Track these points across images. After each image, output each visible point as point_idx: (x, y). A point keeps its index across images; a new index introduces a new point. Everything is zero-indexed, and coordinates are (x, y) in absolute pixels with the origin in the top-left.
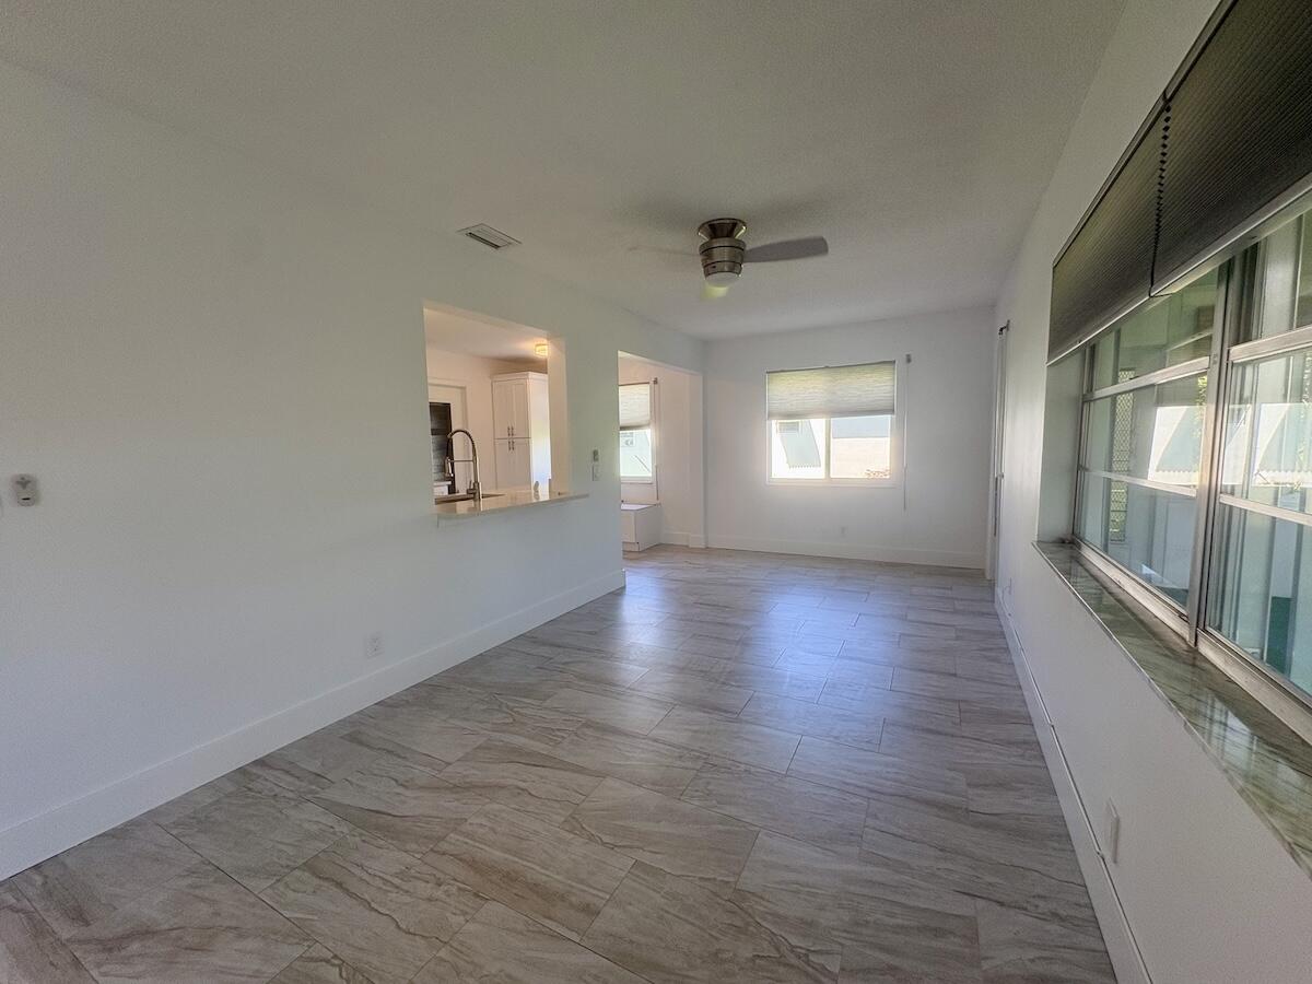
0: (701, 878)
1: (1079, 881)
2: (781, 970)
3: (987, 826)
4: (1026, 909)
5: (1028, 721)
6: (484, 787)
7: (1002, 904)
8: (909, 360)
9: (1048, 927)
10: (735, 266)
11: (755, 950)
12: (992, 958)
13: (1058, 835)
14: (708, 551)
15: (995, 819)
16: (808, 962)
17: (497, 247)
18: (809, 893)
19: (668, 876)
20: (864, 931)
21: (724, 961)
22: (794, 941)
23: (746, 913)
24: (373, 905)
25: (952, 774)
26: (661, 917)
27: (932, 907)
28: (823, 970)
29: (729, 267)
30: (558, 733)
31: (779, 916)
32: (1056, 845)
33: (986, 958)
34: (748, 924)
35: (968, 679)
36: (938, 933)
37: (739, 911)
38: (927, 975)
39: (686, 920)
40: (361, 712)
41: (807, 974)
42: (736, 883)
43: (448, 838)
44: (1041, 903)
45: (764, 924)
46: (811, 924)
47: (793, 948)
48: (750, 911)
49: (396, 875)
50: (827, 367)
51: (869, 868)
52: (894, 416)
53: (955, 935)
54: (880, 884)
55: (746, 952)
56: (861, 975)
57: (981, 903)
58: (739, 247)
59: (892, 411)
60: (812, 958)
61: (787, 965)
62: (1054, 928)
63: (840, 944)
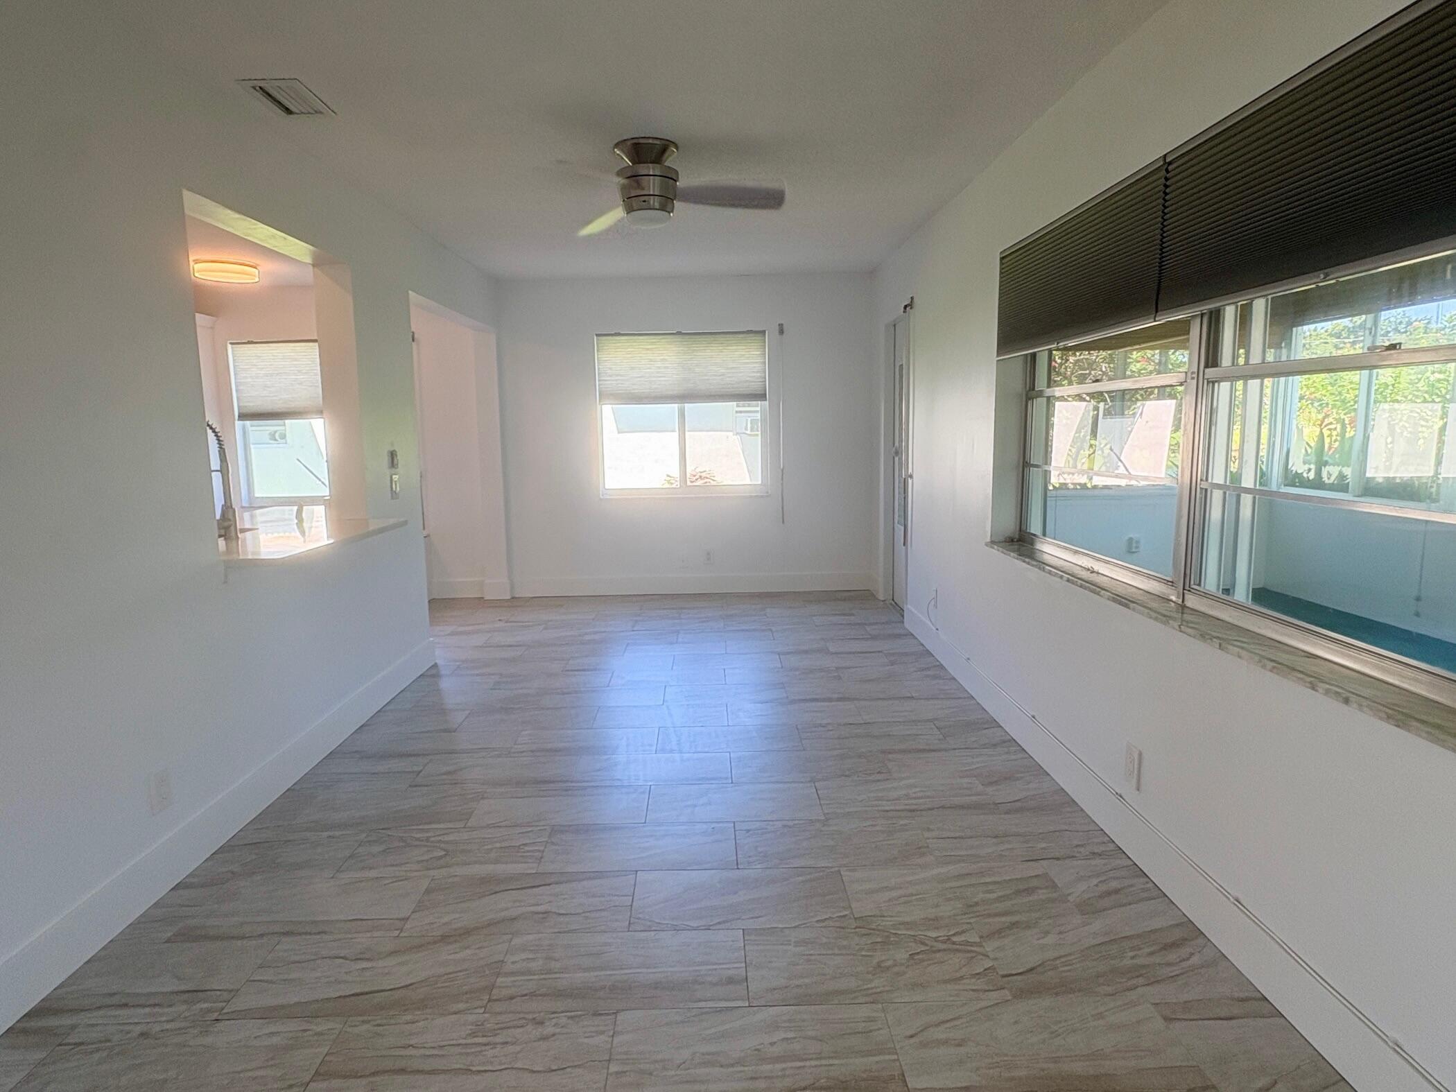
0: (818, 921)
1: (1097, 828)
2: (938, 955)
3: (1017, 811)
4: (1073, 857)
5: (994, 724)
6: (489, 925)
7: (1058, 859)
8: (781, 332)
9: (1093, 862)
10: (666, 204)
11: (907, 951)
12: (1072, 893)
13: (1064, 803)
14: (514, 602)
15: (1019, 804)
16: (954, 943)
17: (288, 111)
18: (917, 900)
19: (785, 930)
20: (978, 908)
21: (888, 968)
22: (934, 934)
23: (878, 930)
24: (474, 1069)
25: (966, 780)
26: (809, 960)
27: (1014, 877)
28: (967, 943)
29: (660, 204)
30: (527, 848)
31: (908, 923)
32: (1068, 809)
33: (1069, 895)
34: (888, 937)
35: (927, 699)
36: (1030, 891)
37: (872, 931)
38: (1040, 918)
39: (834, 954)
40: (156, 905)
41: (957, 950)
42: (852, 913)
43: (497, 984)
44: (1082, 850)
45: (900, 932)
46: (936, 919)
47: (936, 939)
48: (880, 928)
49: (473, 1034)
50: (679, 333)
51: (951, 867)
52: (767, 403)
53: (1041, 889)
54: (967, 874)
55: (902, 955)
56: (996, 936)
57: (1044, 863)
58: (670, 177)
59: (762, 397)
60: (955, 939)
61: (939, 951)
62: (1098, 861)
63: (968, 923)
